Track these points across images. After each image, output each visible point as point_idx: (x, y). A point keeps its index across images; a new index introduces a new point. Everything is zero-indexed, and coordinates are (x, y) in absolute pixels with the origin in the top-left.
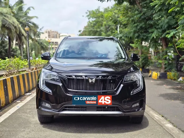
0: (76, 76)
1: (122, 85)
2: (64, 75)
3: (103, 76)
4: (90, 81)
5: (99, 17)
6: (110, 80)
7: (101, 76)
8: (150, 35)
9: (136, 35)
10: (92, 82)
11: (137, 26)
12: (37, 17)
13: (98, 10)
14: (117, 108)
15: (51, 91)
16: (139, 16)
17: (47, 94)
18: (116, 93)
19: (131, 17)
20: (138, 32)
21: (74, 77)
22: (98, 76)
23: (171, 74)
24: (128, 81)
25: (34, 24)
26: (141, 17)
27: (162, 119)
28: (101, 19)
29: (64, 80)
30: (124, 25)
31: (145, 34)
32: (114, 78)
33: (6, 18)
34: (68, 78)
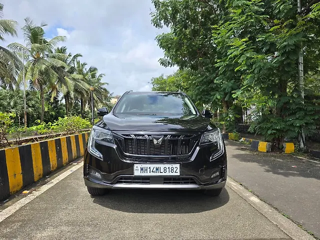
0: (135, 135)
1: (198, 148)
2: (120, 133)
3: (172, 135)
4: (155, 142)
5: (162, 84)
6: (183, 141)
7: (170, 135)
8: (212, 97)
9: (199, 97)
10: (158, 143)
11: (199, 89)
12: (107, 84)
13: (162, 77)
14: (192, 179)
15: (101, 156)
16: (201, 79)
17: (97, 160)
18: (191, 158)
19: (193, 81)
20: (200, 95)
21: (133, 136)
22: (165, 136)
23: (232, 135)
24: (205, 142)
25: (105, 90)
26: (203, 80)
27: (241, 188)
28: (164, 85)
29: (120, 141)
30: (186, 89)
31: (207, 97)
32: (187, 138)
33: (78, 83)
34: (125, 138)
